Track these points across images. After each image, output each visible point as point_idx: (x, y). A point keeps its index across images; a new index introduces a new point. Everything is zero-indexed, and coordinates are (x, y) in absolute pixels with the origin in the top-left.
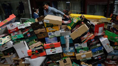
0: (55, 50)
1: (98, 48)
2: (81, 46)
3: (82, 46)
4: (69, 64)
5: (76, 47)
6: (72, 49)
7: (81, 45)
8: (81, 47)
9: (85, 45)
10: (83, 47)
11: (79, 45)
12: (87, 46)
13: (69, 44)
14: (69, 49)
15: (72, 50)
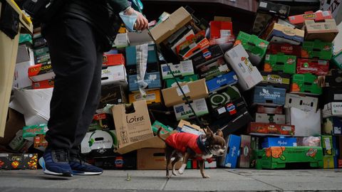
0: (108, 72)
1: (223, 77)
2: (177, 70)
3: (179, 72)
4: (142, 118)
5: (165, 75)
6: (153, 77)
7: (177, 67)
8: (177, 74)
9: (187, 68)
10: (183, 73)
11: (173, 67)
12: (193, 71)
13: (146, 64)
14: (146, 78)
15: (152, 81)
